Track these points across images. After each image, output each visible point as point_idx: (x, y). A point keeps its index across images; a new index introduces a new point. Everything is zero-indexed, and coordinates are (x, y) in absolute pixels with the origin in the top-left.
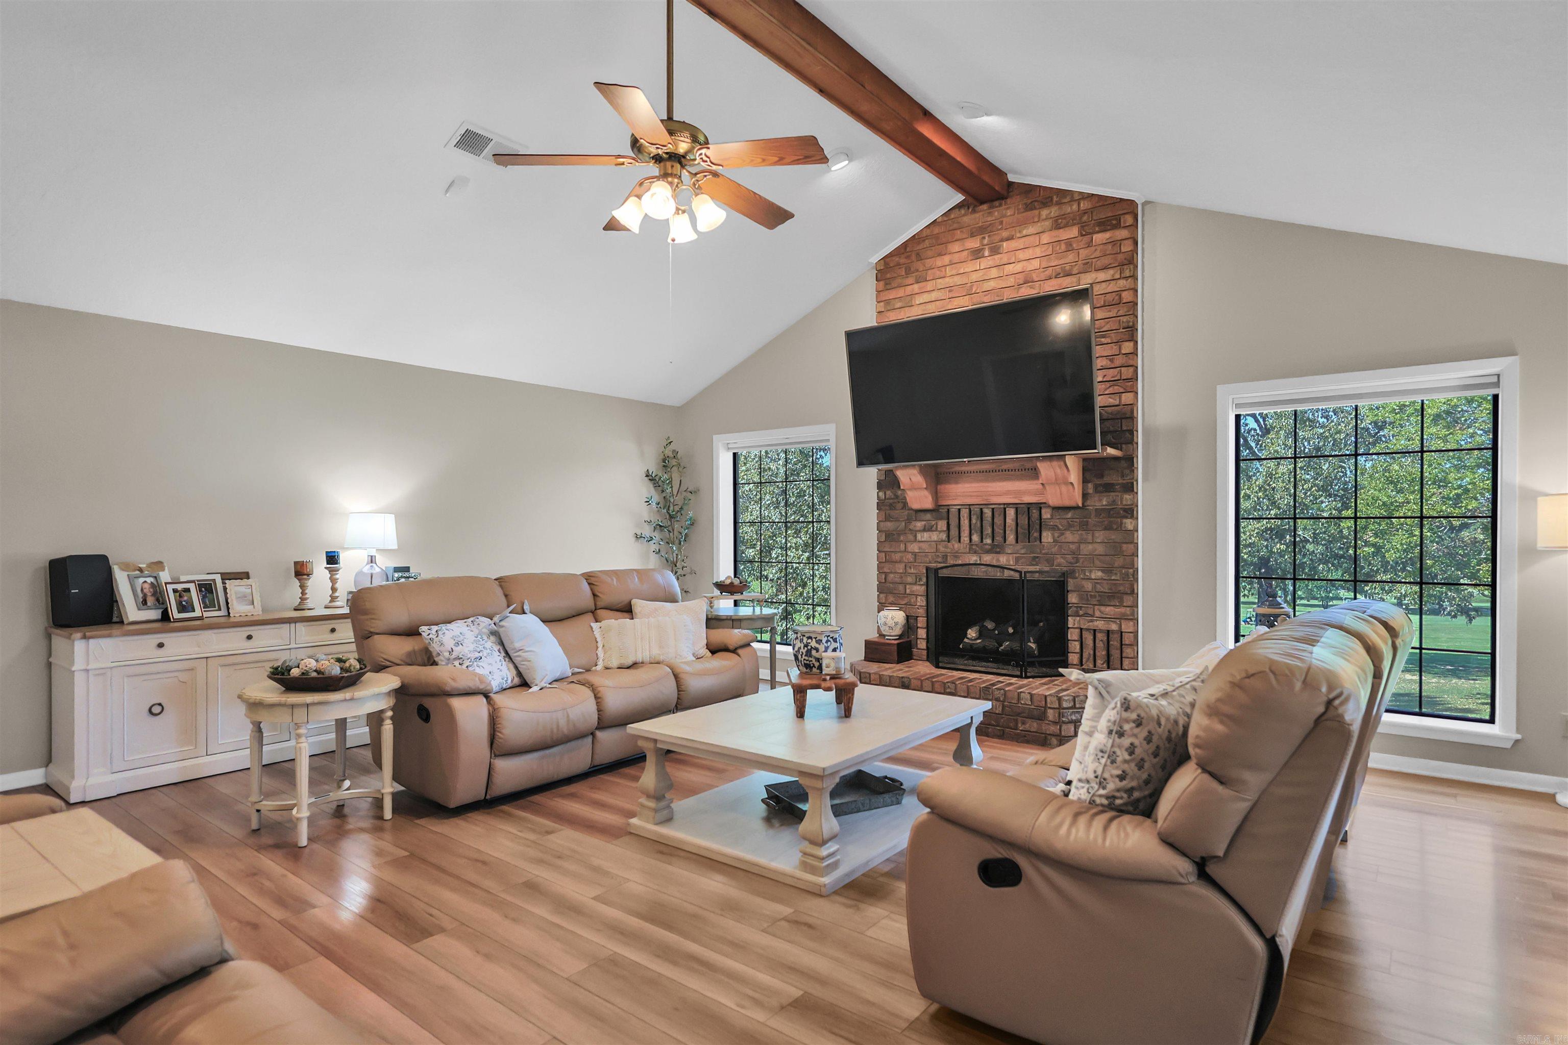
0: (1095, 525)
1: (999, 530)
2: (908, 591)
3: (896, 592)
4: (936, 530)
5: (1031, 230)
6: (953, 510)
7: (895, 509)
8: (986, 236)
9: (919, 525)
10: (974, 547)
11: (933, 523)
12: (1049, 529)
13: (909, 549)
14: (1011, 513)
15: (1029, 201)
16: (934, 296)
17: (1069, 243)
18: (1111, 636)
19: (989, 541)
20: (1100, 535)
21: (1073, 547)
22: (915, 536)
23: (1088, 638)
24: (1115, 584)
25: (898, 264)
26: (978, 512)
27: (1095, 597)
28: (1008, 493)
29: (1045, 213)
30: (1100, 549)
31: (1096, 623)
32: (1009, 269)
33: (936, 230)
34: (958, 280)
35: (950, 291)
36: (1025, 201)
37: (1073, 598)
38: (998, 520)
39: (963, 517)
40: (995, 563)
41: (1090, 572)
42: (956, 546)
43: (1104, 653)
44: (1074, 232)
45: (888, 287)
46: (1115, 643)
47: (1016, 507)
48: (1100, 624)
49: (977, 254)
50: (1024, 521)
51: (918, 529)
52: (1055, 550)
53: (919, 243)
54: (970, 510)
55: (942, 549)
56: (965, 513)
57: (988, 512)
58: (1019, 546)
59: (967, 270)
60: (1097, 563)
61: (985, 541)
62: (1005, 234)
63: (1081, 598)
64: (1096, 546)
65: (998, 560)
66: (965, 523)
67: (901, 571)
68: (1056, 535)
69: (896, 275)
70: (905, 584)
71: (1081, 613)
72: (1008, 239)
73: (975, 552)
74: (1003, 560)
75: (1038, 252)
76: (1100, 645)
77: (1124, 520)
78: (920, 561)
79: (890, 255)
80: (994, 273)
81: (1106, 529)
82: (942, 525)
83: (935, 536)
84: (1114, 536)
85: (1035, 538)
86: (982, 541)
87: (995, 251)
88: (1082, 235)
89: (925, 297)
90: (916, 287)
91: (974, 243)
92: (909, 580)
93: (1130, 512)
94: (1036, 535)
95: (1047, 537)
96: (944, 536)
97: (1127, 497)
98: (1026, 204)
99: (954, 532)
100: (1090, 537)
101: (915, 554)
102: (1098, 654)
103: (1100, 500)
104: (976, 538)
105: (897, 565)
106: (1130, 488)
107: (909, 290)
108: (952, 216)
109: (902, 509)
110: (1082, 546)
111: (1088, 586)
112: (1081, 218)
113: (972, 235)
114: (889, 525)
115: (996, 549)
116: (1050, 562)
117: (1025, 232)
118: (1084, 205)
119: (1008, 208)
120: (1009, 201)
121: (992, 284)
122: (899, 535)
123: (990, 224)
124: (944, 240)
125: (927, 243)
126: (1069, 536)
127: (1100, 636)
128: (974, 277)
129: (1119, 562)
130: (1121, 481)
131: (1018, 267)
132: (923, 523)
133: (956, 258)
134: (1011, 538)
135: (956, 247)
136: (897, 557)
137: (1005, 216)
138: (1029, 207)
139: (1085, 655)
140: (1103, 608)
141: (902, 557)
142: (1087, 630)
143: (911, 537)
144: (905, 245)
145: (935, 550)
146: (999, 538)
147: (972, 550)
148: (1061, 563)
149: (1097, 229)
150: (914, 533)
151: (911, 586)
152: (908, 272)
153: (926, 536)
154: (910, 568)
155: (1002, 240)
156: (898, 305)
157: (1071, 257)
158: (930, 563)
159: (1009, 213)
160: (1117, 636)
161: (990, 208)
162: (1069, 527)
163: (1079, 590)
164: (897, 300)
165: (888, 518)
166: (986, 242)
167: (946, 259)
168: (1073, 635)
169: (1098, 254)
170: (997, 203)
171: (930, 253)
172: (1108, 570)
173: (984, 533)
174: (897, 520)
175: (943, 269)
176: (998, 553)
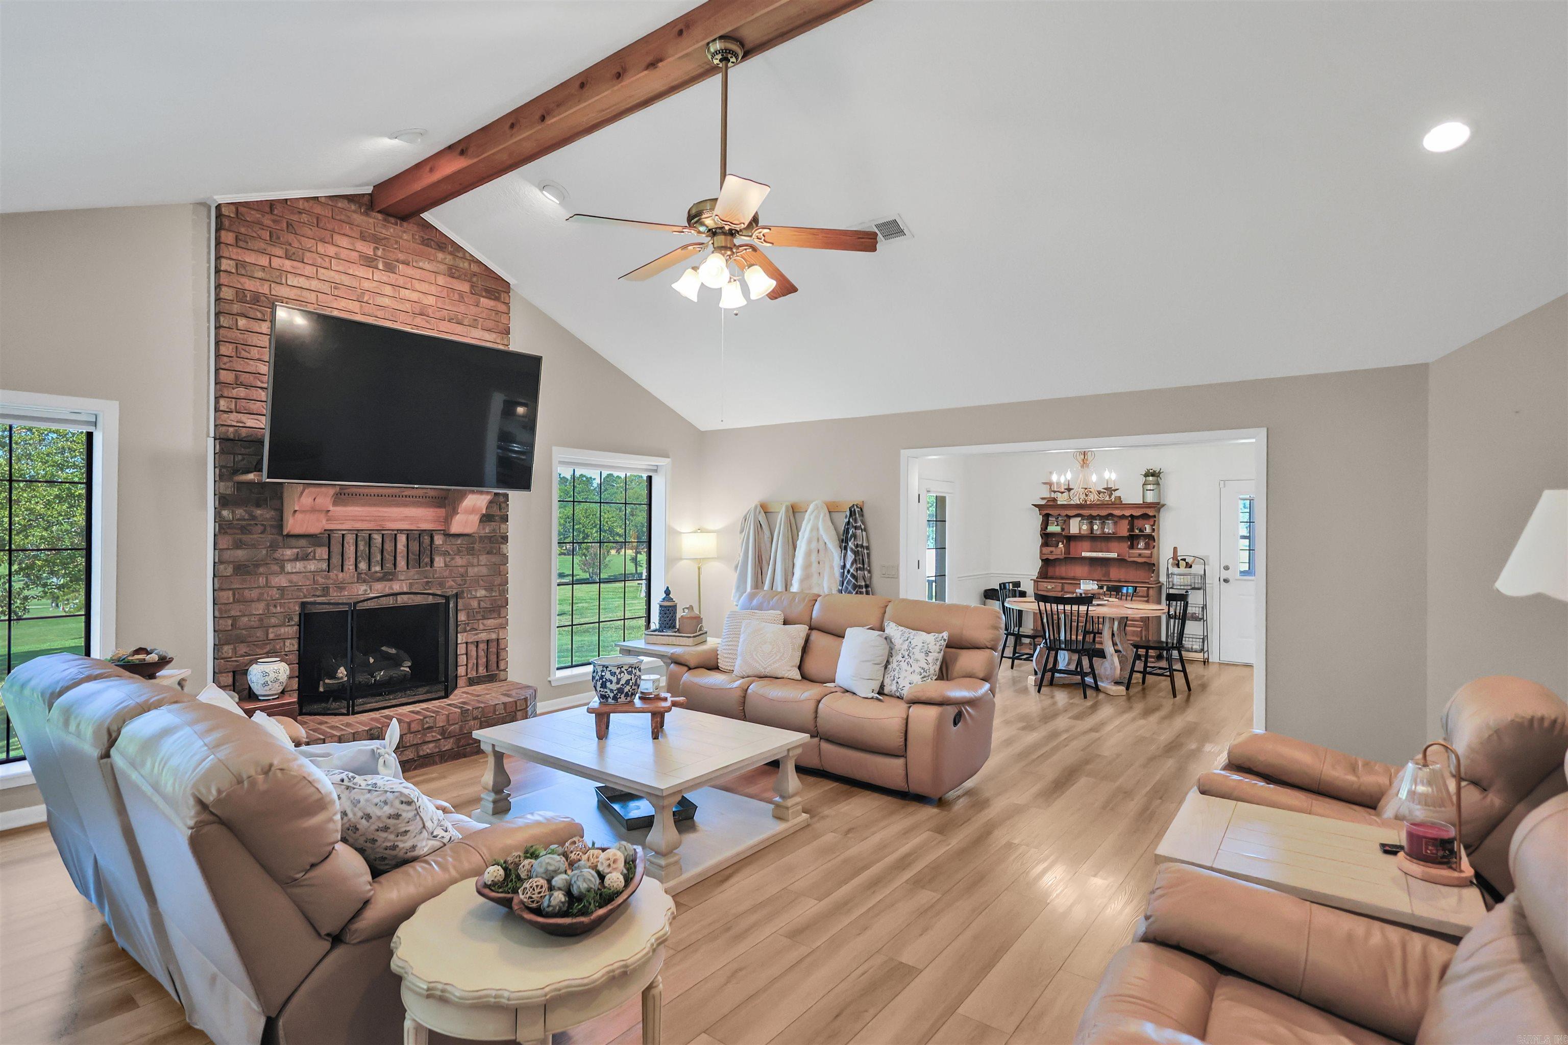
0: (479, 550)
1: (388, 557)
2: (271, 636)
3: (250, 639)
4: (314, 558)
5: (426, 265)
6: (337, 536)
7: (250, 533)
8: (381, 248)
9: (289, 553)
10: (363, 576)
11: (310, 550)
12: (441, 555)
13: (273, 584)
14: (402, 539)
15: (427, 237)
16: (314, 284)
17: (461, 294)
18: (490, 644)
19: (378, 568)
20: (484, 559)
21: (462, 570)
22: (282, 568)
23: (472, 648)
24: (495, 600)
25: (259, 223)
26: (365, 538)
27: (479, 612)
28: (406, 518)
29: (440, 256)
30: (484, 571)
31: (480, 636)
32: (404, 293)
33: (318, 210)
34: (346, 280)
35: (335, 288)
36: (422, 234)
37: (462, 617)
38: (389, 546)
39: (348, 543)
40: (387, 591)
41: (476, 591)
42: (341, 575)
43: (485, 660)
44: (465, 287)
45: (241, 244)
46: (493, 650)
47: (409, 534)
48: (484, 636)
49: (369, 262)
50: (415, 546)
51: (286, 558)
52: (446, 574)
53: (293, 213)
54: (357, 535)
55: (321, 580)
56: (350, 539)
57: (377, 538)
58: (412, 572)
59: (357, 273)
60: (481, 583)
61: (373, 569)
62: (401, 256)
63: (468, 616)
64: (481, 568)
65: (391, 588)
66: (350, 550)
67: (261, 612)
68: (448, 560)
69: (255, 235)
70: (267, 628)
71: (468, 628)
72: (406, 263)
73: (364, 581)
74: (396, 587)
75: (433, 289)
76: (482, 653)
77: (501, 546)
78: (290, 596)
79: (246, 204)
80: (388, 290)
81: (488, 553)
82: (322, 552)
83: (312, 566)
84: (495, 559)
85: (426, 564)
86: (369, 570)
87: (390, 268)
88: (472, 294)
89: (302, 282)
90: (288, 264)
91: (367, 249)
92: (273, 621)
93: (505, 539)
94: (427, 560)
95: (439, 562)
96: (324, 566)
97: (503, 526)
98: (422, 237)
99: (336, 560)
100: (475, 561)
101: (281, 589)
102: (480, 662)
103: (484, 529)
104: (363, 566)
105: (253, 605)
106: (505, 519)
107: (276, 262)
108: (340, 205)
109: (261, 533)
110: (470, 569)
111: (475, 604)
112: (471, 278)
113: (363, 238)
114: (240, 554)
115: (388, 576)
116: (441, 585)
117: (421, 264)
118: (474, 268)
119: (405, 232)
120: (405, 224)
121: (386, 301)
122: (257, 566)
123: (385, 238)
124: (329, 227)
125: (304, 218)
126: (459, 561)
127: (482, 646)
128: (366, 285)
129: (498, 581)
130: (499, 513)
131: (414, 296)
132: (296, 550)
133: (344, 254)
134: (402, 563)
135: (344, 242)
136: (254, 594)
137: (401, 238)
138: (425, 242)
139: (470, 666)
140: (485, 622)
141: (262, 594)
142: (472, 643)
143: (276, 568)
144: (271, 205)
145: (312, 583)
146: (389, 565)
147: (360, 579)
148: (451, 587)
149: (484, 294)
150: (281, 563)
151: (275, 629)
152: (274, 239)
153: (299, 566)
154: (275, 606)
155: (397, 261)
156: (260, 274)
157: (462, 308)
158: (305, 597)
159: (405, 236)
160: (495, 643)
161: (385, 220)
162: (459, 552)
163: (468, 609)
164: (257, 267)
165: (238, 545)
166: (379, 253)
167: (331, 250)
168: (461, 649)
169: (484, 315)
170: (393, 220)
171: (309, 233)
172: (489, 589)
173: (373, 560)
174: (254, 546)
175: (327, 259)
176: (391, 580)
